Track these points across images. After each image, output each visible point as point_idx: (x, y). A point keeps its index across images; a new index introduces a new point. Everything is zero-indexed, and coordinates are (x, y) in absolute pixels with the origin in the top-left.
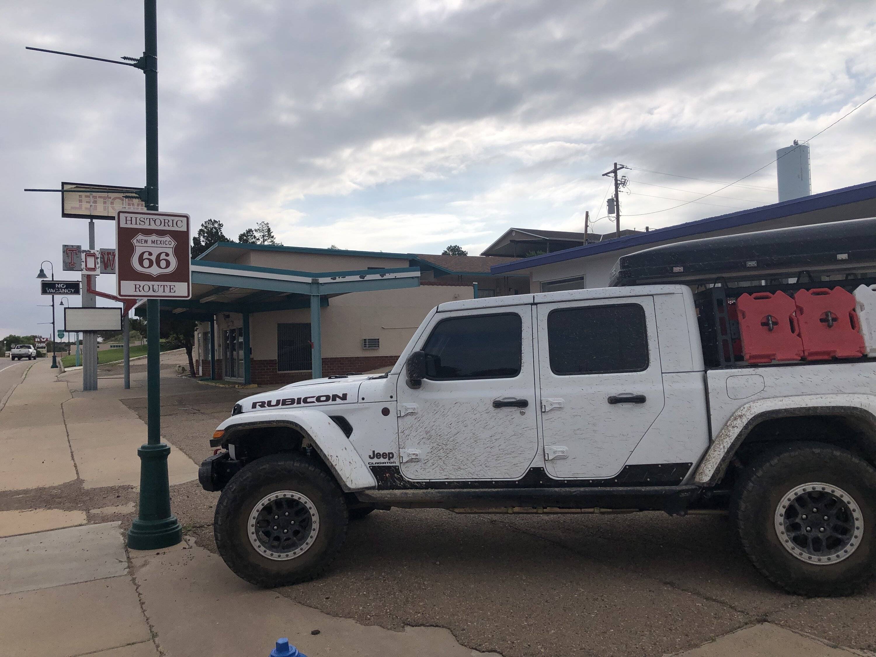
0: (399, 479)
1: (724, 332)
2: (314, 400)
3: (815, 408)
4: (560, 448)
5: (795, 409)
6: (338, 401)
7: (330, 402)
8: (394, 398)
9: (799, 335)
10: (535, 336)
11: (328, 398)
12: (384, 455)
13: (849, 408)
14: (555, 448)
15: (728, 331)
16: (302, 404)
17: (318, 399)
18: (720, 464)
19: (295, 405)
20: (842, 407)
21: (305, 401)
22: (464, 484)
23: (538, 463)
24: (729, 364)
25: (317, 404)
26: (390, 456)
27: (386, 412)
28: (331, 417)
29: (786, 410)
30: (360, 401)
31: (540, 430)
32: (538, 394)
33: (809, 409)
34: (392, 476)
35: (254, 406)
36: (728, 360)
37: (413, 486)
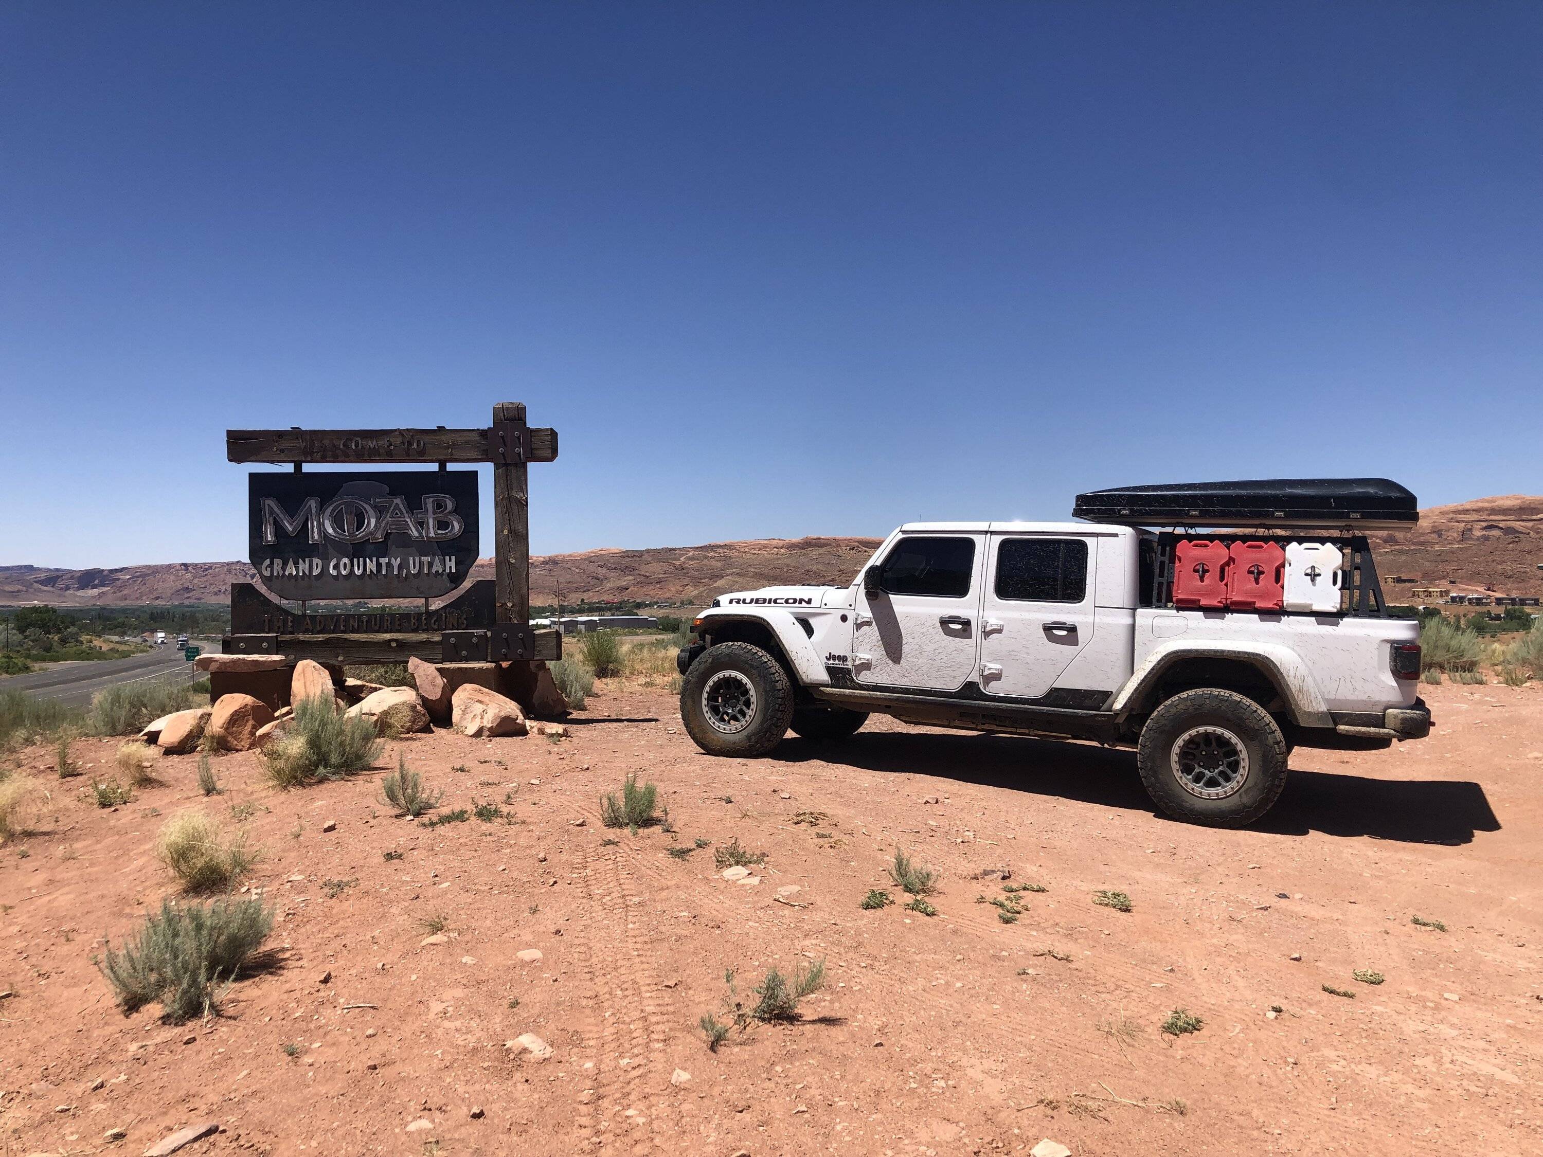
0: (849, 680)
1: (1161, 575)
2: (783, 601)
3: (1223, 651)
4: (994, 667)
5: (1204, 651)
6: (804, 604)
7: (797, 605)
8: (853, 607)
9: (1226, 585)
10: (985, 562)
11: (795, 601)
12: (839, 658)
13: (1253, 654)
14: (990, 665)
15: (1166, 574)
16: (773, 604)
17: (787, 601)
18: (1133, 694)
19: (766, 604)
20: (1246, 653)
21: (775, 601)
22: (906, 691)
23: (974, 677)
24: (1159, 604)
25: (785, 605)
26: (844, 659)
27: (844, 618)
28: (797, 619)
29: (1197, 651)
30: (823, 606)
31: (978, 648)
32: (981, 615)
33: (1216, 651)
34: (844, 676)
35: (731, 602)
36: (1159, 600)
37: (861, 687)
